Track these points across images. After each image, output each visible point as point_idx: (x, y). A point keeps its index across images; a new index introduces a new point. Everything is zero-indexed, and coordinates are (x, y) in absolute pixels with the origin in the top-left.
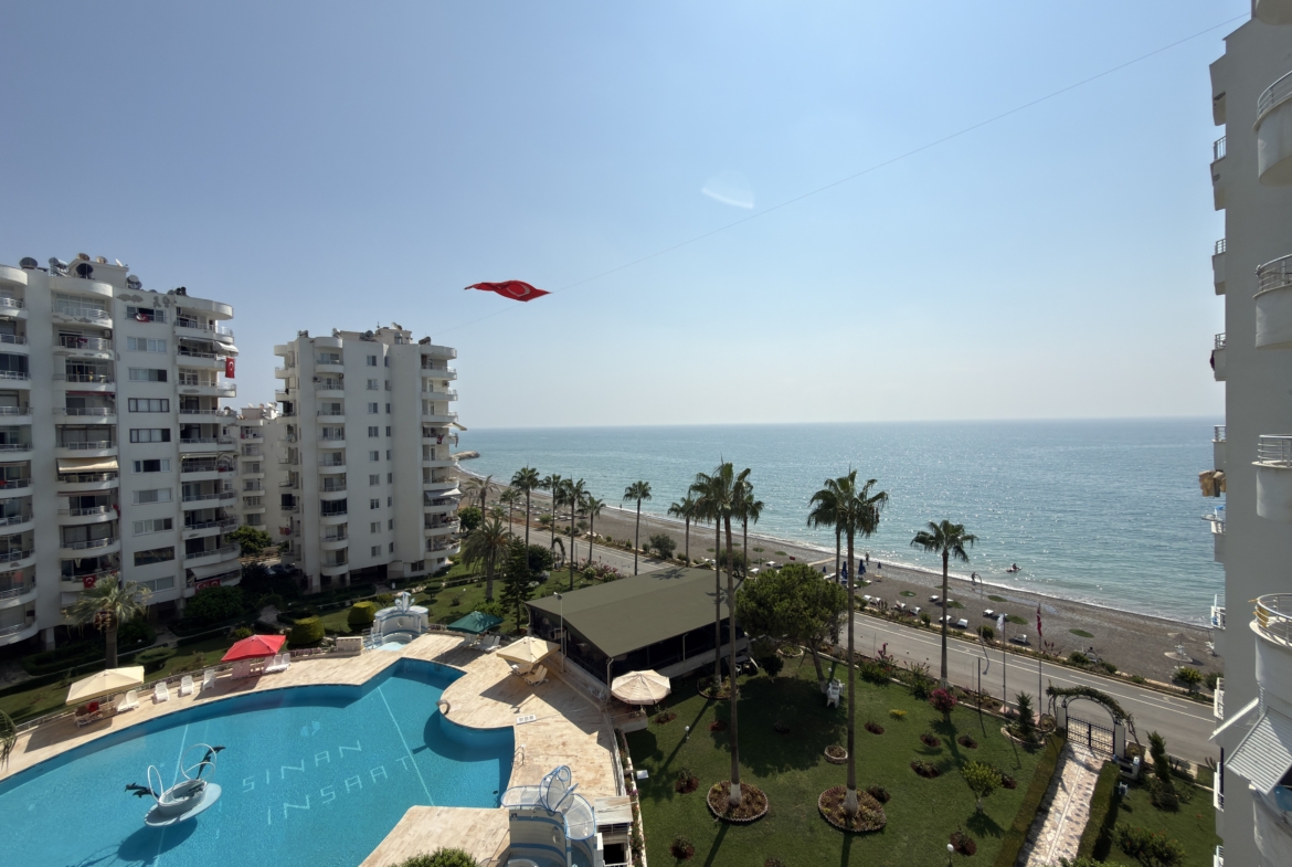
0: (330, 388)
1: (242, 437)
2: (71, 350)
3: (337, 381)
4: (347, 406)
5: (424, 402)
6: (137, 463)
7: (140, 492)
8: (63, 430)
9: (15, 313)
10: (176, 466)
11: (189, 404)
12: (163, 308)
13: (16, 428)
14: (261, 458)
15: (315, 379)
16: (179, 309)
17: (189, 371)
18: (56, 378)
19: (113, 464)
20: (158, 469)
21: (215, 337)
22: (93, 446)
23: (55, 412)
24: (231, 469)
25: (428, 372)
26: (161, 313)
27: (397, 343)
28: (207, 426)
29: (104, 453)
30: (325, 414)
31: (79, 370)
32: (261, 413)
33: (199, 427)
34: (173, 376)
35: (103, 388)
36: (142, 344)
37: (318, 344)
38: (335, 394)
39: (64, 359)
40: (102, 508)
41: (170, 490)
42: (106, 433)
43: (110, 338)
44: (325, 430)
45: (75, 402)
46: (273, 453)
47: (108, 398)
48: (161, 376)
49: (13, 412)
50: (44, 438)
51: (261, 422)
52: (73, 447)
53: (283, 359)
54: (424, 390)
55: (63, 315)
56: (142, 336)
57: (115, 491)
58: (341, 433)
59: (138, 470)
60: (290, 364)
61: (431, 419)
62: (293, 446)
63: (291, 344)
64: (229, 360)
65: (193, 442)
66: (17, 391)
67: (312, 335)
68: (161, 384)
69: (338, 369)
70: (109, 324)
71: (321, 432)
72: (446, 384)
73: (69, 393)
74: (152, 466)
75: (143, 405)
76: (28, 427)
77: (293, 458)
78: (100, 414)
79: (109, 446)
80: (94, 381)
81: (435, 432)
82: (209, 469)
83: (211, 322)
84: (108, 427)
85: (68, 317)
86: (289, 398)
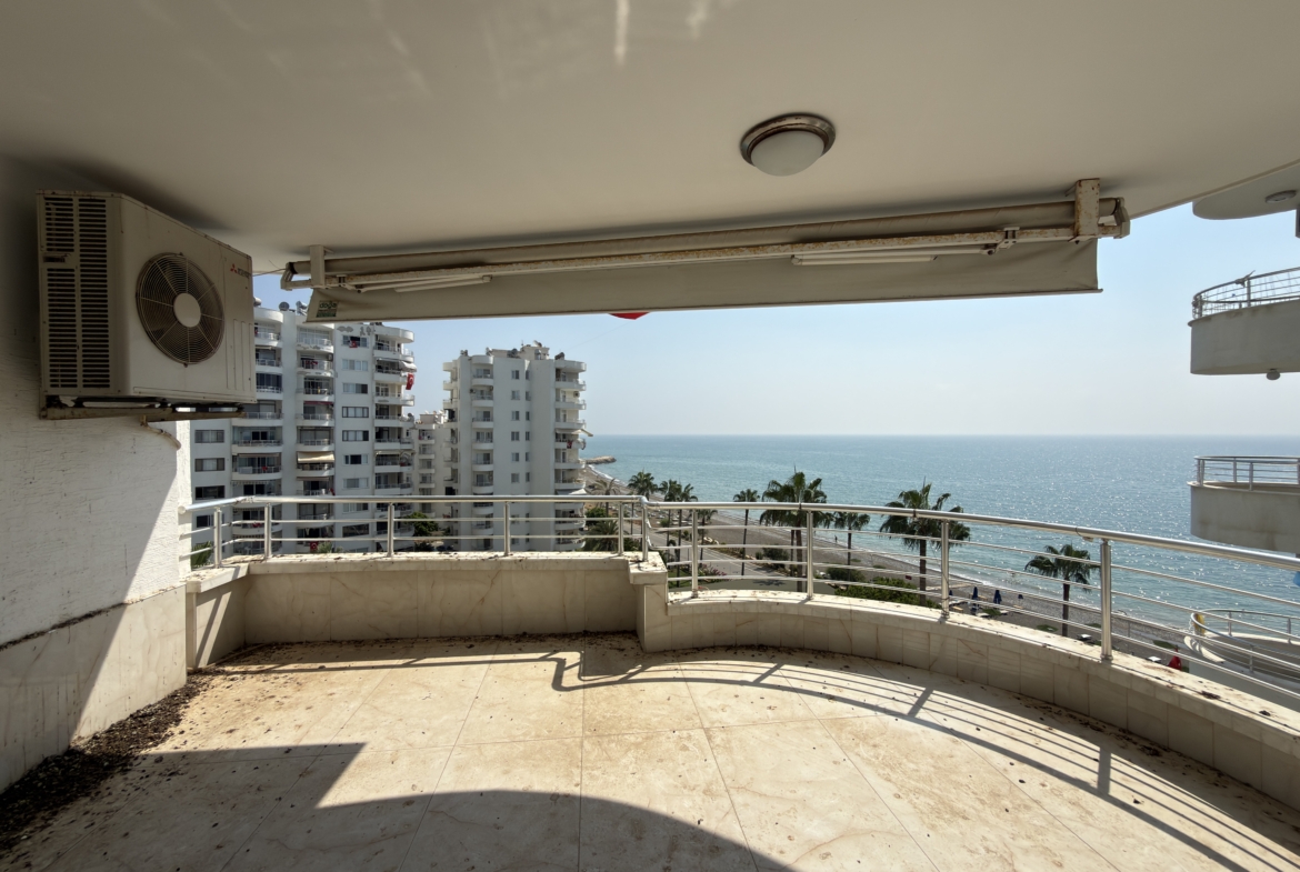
0: (483, 398)
1: (420, 438)
2: (308, 370)
3: (487, 393)
4: (496, 414)
5: (557, 411)
6: (347, 457)
7: (348, 480)
8: (301, 430)
9: (275, 344)
10: (372, 460)
11: (383, 411)
12: (366, 336)
13: (273, 428)
14: (432, 457)
15: (472, 391)
16: (377, 336)
17: (383, 385)
18: (298, 391)
19: (331, 457)
20: (360, 463)
21: (400, 357)
22: (319, 443)
23: (296, 417)
24: (409, 465)
25: (561, 384)
26: (365, 340)
27: (537, 359)
28: (394, 428)
29: (326, 449)
30: (478, 420)
31: (313, 385)
32: (433, 419)
33: (388, 429)
34: (371, 389)
35: (326, 399)
36: (352, 365)
37: (474, 361)
38: (487, 403)
39: (303, 377)
40: (323, 491)
41: (367, 479)
42: (327, 433)
43: (332, 360)
44: (478, 434)
45: (310, 410)
46: (441, 451)
47: (329, 406)
48: (364, 389)
49: (273, 417)
50: (290, 436)
51: (434, 426)
52: (307, 443)
53: (449, 374)
54: (558, 400)
55: (303, 344)
56: (352, 358)
57: (332, 478)
58: (489, 436)
59: (347, 462)
60: (454, 379)
61: (562, 425)
62: (454, 447)
63: (455, 361)
64: (410, 376)
65: (384, 441)
66: (275, 401)
67: (470, 354)
68: (364, 395)
69: (488, 382)
70: (331, 349)
71: (475, 436)
72: (577, 394)
73: (306, 403)
74: (356, 459)
75: (351, 412)
76: (280, 427)
77: (455, 456)
78: (323, 419)
79: (329, 443)
80: (321, 393)
81: (566, 438)
82: (394, 464)
83: (399, 346)
84: (329, 429)
85: (306, 346)
86: (453, 407)
